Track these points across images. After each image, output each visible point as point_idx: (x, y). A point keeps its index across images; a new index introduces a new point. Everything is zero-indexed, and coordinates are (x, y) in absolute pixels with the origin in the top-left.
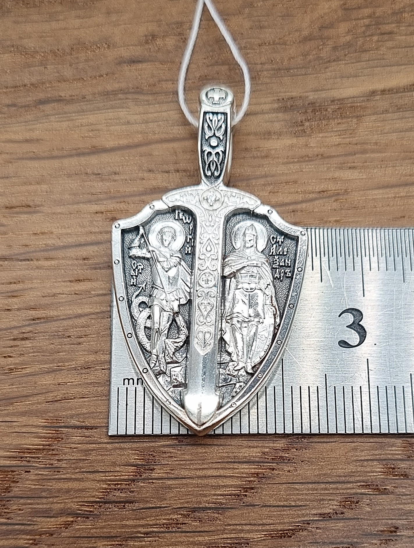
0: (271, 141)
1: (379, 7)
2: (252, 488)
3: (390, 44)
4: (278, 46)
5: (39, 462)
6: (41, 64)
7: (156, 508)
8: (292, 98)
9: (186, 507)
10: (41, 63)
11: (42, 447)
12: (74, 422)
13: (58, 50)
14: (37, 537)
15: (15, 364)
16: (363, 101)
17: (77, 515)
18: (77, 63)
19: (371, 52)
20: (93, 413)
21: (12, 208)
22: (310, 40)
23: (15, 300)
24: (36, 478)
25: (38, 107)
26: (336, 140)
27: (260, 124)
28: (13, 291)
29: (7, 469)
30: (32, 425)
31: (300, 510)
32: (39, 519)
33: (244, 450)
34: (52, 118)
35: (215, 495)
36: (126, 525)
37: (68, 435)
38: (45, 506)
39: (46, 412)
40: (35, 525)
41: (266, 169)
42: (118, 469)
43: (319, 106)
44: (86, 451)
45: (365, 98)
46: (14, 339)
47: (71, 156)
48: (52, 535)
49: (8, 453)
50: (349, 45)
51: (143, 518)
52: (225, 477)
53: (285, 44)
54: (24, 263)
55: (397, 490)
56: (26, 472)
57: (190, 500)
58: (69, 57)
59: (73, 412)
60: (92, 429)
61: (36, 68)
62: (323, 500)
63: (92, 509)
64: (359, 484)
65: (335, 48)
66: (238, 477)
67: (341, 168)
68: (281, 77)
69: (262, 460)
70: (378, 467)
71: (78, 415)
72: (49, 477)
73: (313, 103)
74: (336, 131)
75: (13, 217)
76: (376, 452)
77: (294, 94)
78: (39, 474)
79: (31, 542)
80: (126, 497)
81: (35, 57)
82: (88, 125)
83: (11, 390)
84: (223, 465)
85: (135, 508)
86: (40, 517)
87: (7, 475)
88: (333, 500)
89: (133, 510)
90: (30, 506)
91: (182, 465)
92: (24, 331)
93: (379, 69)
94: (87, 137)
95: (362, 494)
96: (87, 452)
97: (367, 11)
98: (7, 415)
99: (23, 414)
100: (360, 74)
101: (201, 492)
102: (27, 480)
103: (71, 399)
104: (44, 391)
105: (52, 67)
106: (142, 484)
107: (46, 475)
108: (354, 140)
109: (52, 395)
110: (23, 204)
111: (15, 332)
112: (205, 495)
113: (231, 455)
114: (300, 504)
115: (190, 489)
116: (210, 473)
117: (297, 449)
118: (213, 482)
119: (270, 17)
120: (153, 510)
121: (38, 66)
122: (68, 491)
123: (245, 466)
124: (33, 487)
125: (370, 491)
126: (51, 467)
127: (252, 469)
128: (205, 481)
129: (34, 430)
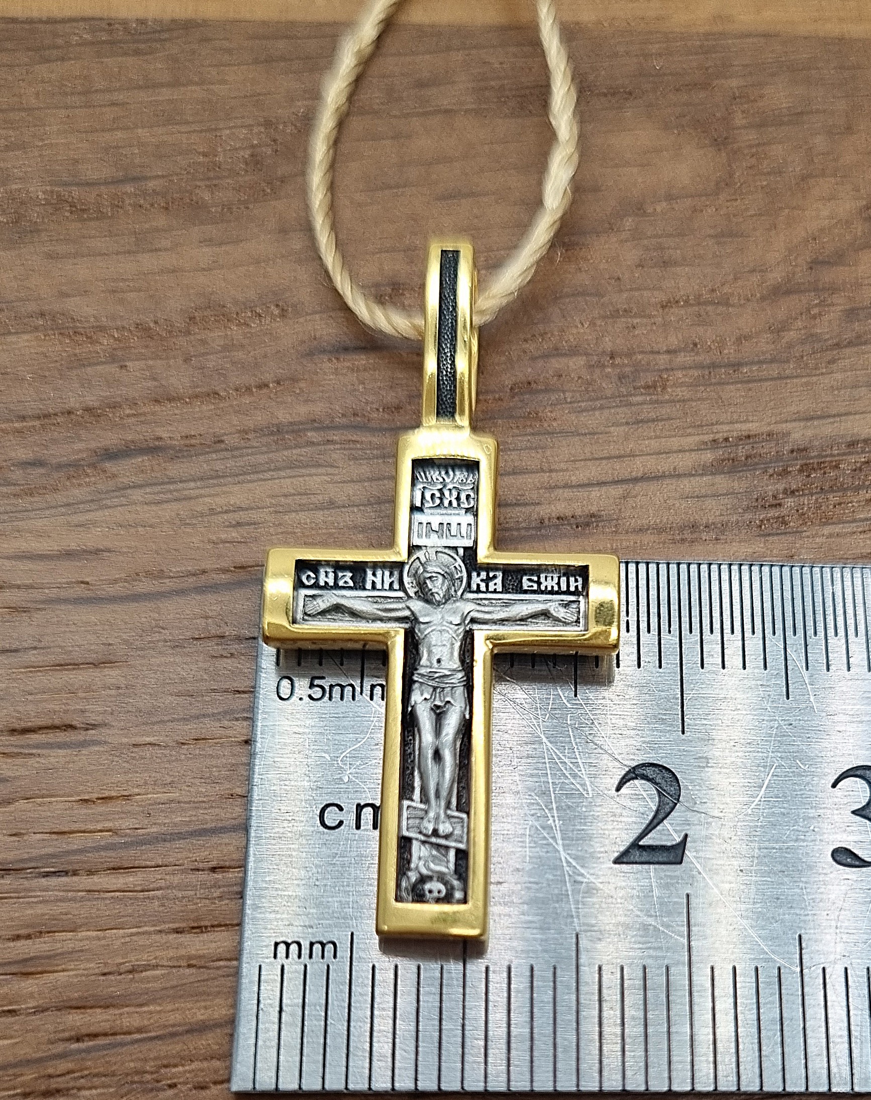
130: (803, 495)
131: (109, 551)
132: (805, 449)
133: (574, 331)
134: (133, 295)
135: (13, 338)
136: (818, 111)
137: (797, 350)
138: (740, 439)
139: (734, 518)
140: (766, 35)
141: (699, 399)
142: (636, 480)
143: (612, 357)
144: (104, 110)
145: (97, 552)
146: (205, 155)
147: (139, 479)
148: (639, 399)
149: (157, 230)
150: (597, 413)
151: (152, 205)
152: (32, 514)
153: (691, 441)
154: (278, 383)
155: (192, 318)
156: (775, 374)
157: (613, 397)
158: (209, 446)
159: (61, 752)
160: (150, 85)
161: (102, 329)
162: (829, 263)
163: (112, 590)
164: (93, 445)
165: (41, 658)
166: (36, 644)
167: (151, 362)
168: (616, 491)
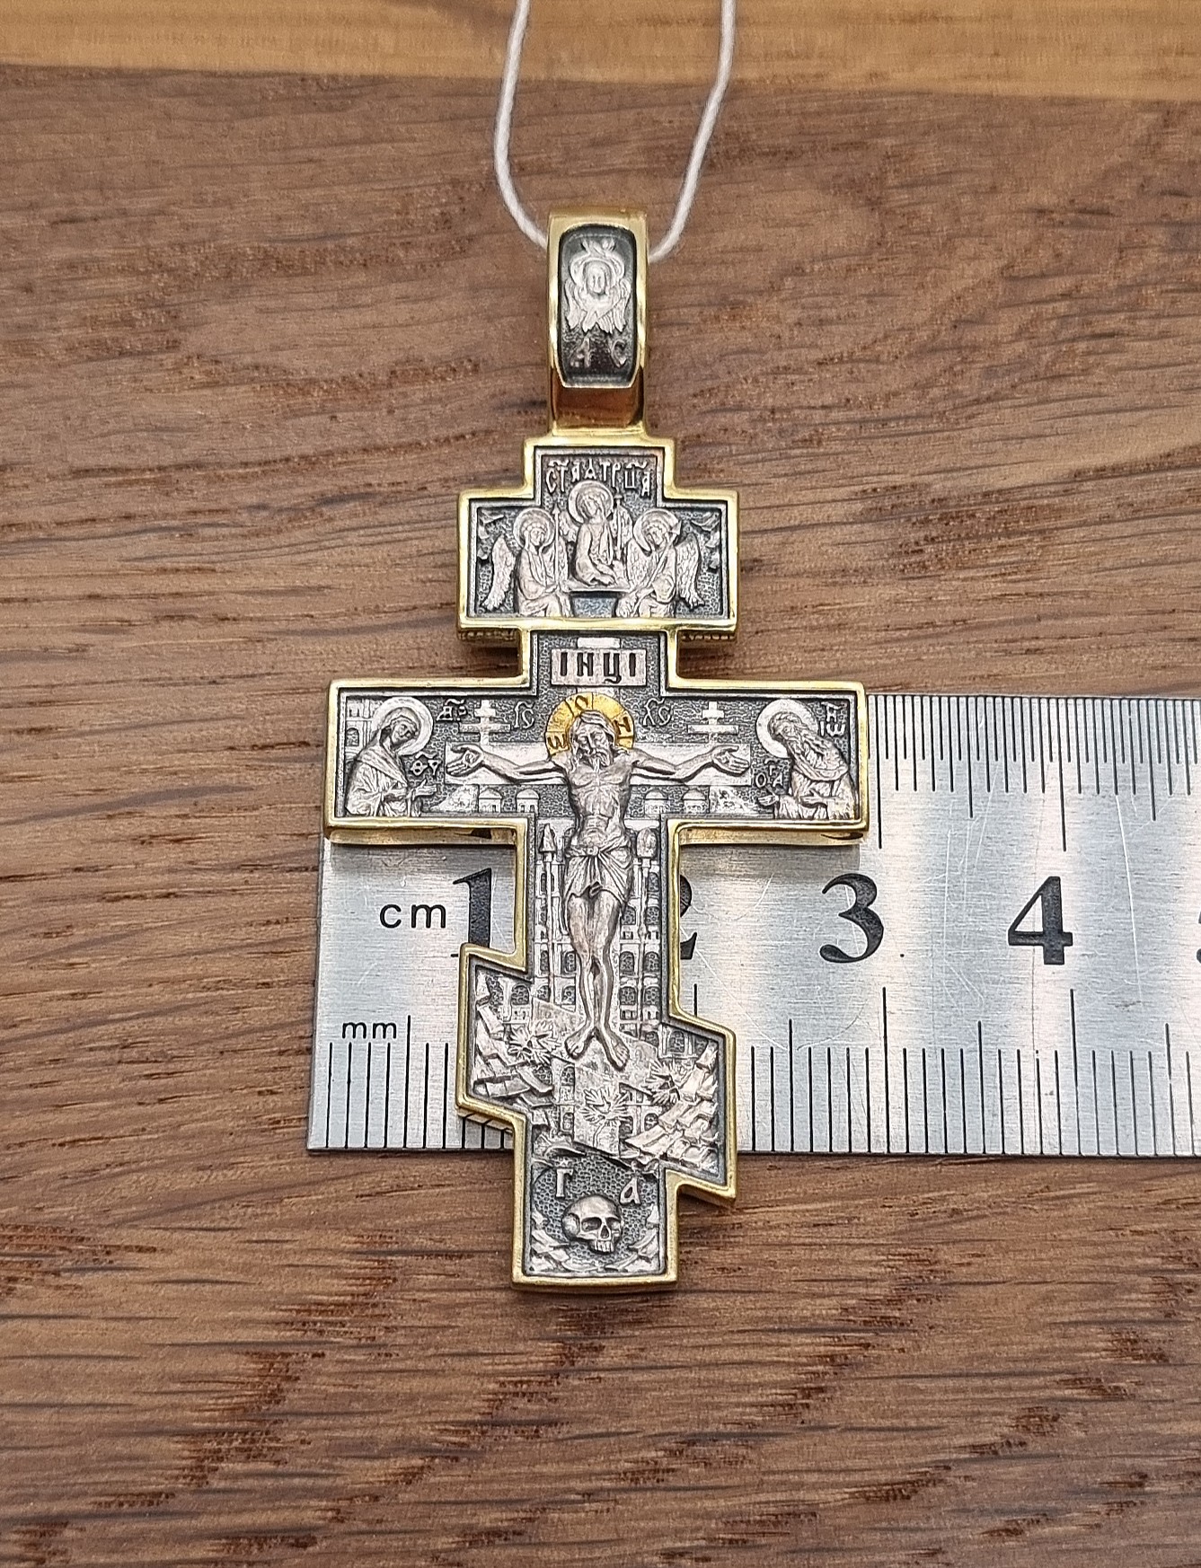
0: (848, 590)
1: (1088, 272)
2: (821, 1390)
3: (1114, 360)
4: (862, 365)
5: (346, 1332)
6: (322, 411)
7: (608, 1435)
8: (895, 488)
9: (674, 1434)
10: (323, 407)
11: (349, 1298)
12: (420, 1241)
13: (361, 376)
14: (343, 1504)
15: (283, 1109)
16: (1056, 494)
17: (432, 1454)
18: (406, 406)
19: (1072, 379)
20: (462, 1219)
21: (264, 747)
22: (934, 350)
23: (280, 962)
24: (338, 1368)
25: (318, 510)
26: (996, 587)
27: (824, 549)
28: (274, 943)
29: (271, 1350)
30: (326, 1249)
31: (929, 1438)
32: (346, 1464)
33: (801, 1303)
34: (352, 537)
35: (738, 1405)
36: (542, 1475)
37: (407, 1272)
38: (359, 1433)
39: (358, 1218)
40: (338, 1475)
41: (838, 655)
42: (521, 1347)
43: (955, 506)
44: (447, 1307)
45: (1060, 488)
46: (281, 1053)
47: (395, 626)
48: (376, 1498)
49: (273, 1313)
50: (1021, 363)
51: (579, 1459)
52: (762, 1364)
53: (877, 361)
54: (296, 875)
55: (1142, 1391)
56: (314, 1356)
57: (682, 1417)
58: (385, 394)
59: (419, 1219)
60: (460, 1257)
61: (312, 418)
62: (979, 1414)
63: (464, 1440)
64: (1058, 1377)
65: (990, 372)
66: (789, 1364)
67: (1007, 652)
68: (870, 438)
69: (840, 1325)
70: (1101, 1340)
71: (430, 1224)
72: (367, 1368)
73: (940, 501)
74: (993, 565)
75: (270, 768)
76: (1096, 1305)
77: (897, 479)
78: (346, 1361)
79: (330, 1514)
80: (541, 1411)
81: (309, 393)
82: (432, 553)
83: (275, 1169)
84: (755, 1338)
85: (560, 1437)
86: (347, 1458)
87: (272, 1364)
88: (1000, 1414)
89: (557, 1441)
90: (326, 1434)
91: (663, 1337)
92: (302, 1033)
93: (1090, 418)
94: (431, 581)
95: (1064, 1400)
96: (450, 1309)
97: (1063, 284)
98: (271, 1226)
99: (306, 1224)
100: (1048, 431)
101: (709, 1399)
102: (319, 1373)
103: (412, 1189)
104: (351, 1172)
105: (350, 415)
106: (576, 1383)
107: (359, 1363)
108: (1036, 587)
109: (369, 1179)
110: (293, 739)
111: (283, 1036)
112: (718, 1407)
113: (771, 1313)
114: (928, 1423)
115: (682, 1393)
116: (725, 1354)
117: (918, 1300)
118: (733, 1375)
119: (841, 298)
120: (601, 1441)
121: (317, 413)
122: (411, 1398)
123: (802, 1339)
124: (332, 1390)
125: (1083, 1394)
126: (372, 1343)
127: (819, 1345)
128: (716, 1374)
129: (331, 1260)
130: (943, 542)
131: (328, 587)
132: (945, 499)
133: (739, 387)
134: (340, 349)
135: (233, 389)
136: (966, 171)
137: (941, 406)
138: (886, 489)
139: (881, 563)
140: (919, 93)
141: (849, 453)
142: (792, 529)
143: (773, 412)
144: (303, 166)
145: (320, 588)
146: (398, 213)
147: (354, 522)
148: (798, 452)
149: (358, 287)
150: (760, 465)
151: (351, 262)
152: (259, 553)
153: (843, 492)
154: (473, 434)
155: (393, 372)
156: (919, 428)
157: (774, 449)
158: (413, 493)
159: (298, 765)
160: (344, 142)
161: (312, 382)
162: (971, 322)
163: (334, 624)
164: (310, 490)
165: (275, 683)
166: (270, 670)
167: (358, 414)
168: (776, 538)
